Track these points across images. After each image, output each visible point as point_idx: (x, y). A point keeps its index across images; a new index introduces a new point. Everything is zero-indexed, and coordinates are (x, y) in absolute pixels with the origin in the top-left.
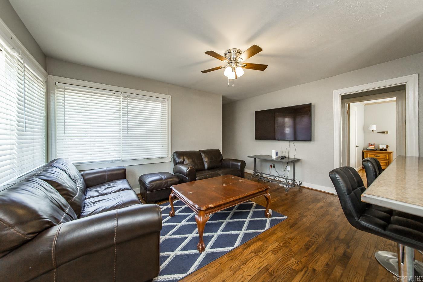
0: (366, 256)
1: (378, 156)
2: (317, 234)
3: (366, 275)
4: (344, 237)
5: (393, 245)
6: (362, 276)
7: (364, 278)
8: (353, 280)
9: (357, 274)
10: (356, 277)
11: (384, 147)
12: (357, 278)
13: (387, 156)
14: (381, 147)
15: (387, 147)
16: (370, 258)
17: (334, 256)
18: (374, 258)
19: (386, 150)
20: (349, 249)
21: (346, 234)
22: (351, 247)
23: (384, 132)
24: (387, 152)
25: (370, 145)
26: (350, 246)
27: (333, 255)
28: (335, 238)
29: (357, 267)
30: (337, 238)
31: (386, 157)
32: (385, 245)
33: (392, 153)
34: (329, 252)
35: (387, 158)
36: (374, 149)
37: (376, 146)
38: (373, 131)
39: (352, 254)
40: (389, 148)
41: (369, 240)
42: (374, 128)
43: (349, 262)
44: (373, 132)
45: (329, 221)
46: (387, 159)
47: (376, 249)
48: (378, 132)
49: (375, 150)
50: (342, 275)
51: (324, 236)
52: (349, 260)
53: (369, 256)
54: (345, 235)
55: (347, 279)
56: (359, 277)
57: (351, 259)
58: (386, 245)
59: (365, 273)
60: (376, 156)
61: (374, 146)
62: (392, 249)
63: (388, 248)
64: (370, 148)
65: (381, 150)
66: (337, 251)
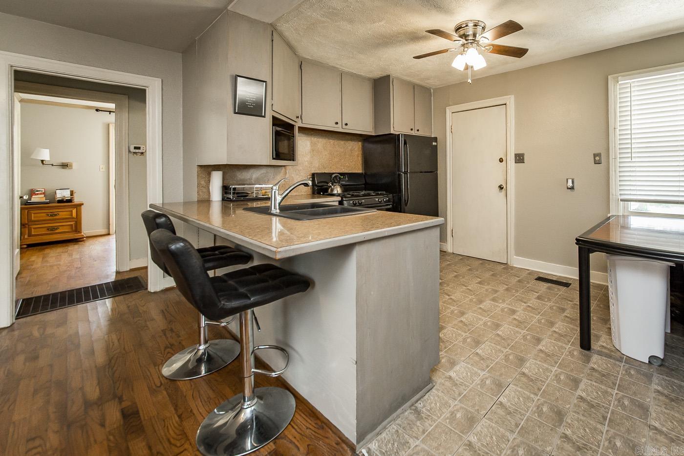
0: (154, 387)
1: (56, 215)
2: (33, 439)
3: (176, 409)
4: (98, 390)
5: (169, 346)
6: (173, 417)
7: (176, 416)
8: (167, 434)
9: (166, 421)
10: (168, 427)
11: (66, 194)
12: (171, 426)
13: (74, 211)
14: (60, 195)
15: (72, 193)
16: (161, 385)
17: (111, 438)
18: (166, 381)
19: (70, 201)
20: (124, 401)
21: (99, 383)
22: (124, 396)
23: (65, 166)
24: (73, 204)
25: (32, 193)
26: (122, 396)
27: (107, 438)
28: (83, 408)
29: (158, 413)
30: (88, 405)
31: (72, 215)
32: (162, 354)
33: (83, 204)
34: (95, 441)
35: (74, 215)
36: (44, 200)
37: (47, 193)
38: (42, 161)
39: (135, 403)
40: (75, 195)
41: (139, 364)
42: (45, 155)
43: (142, 419)
44: (43, 164)
45: (36, 392)
46: (73, 218)
47: (157, 367)
48: (52, 165)
49: (47, 203)
50: (150, 448)
51: (54, 426)
52: (139, 416)
53: (159, 385)
54: (97, 387)
55: (161, 442)
56: (171, 422)
57: (141, 412)
58: (163, 352)
59: (172, 409)
60: (51, 216)
61: (44, 193)
62: (172, 352)
63: (168, 353)
64: (35, 199)
65: (59, 201)
66: (107, 423)
